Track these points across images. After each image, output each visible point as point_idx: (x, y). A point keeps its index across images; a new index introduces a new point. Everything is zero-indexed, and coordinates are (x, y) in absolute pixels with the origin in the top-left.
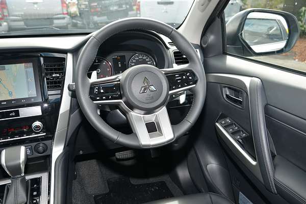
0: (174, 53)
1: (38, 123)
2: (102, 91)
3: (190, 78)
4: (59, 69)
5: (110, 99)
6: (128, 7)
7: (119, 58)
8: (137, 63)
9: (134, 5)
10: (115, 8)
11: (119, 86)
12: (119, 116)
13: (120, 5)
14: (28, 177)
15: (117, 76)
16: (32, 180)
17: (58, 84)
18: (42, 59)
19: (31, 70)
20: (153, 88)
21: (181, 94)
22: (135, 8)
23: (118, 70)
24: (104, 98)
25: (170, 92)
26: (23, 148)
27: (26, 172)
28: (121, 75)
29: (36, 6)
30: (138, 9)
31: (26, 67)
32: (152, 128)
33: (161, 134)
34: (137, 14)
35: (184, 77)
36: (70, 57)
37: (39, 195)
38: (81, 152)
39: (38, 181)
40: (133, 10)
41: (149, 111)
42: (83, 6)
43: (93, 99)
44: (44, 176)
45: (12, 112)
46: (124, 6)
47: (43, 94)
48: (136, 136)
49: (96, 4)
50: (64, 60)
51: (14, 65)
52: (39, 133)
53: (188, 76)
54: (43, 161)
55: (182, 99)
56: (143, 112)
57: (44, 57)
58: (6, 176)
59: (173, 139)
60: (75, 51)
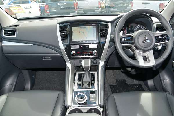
0: (156, 26)
1: (95, 51)
2: (125, 40)
3: (166, 38)
4: (105, 29)
5: (128, 44)
6: (127, 4)
7: (130, 26)
8: (138, 30)
9: (131, 4)
10: (121, 5)
11: (133, 39)
12: (130, 52)
13: (123, 4)
14: (91, 72)
15: (132, 34)
16: (91, 74)
17: (104, 36)
18: (99, 24)
19: (95, 29)
20: (148, 41)
21: (159, 45)
22: (130, 5)
23: (132, 32)
24: (126, 43)
25: (156, 44)
26: (90, 61)
27: (90, 70)
28: (133, 33)
29: (88, 4)
30: (132, 6)
31: (93, 28)
32: (145, 59)
33: (149, 62)
34: (131, 8)
35: (163, 37)
36: (110, 25)
37: (94, 80)
38: (108, 66)
39: (93, 75)
40: (129, 6)
41: (145, 51)
42: (107, 4)
43: (122, 43)
44: (96, 73)
45: (87, 45)
46: (125, 4)
47: (99, 39)
48: (138, 61)
49: (113, 3)
50: (108, 25)
51: (88, 27)
52: (95, 55)
53: (165, 37)
54: (94, 67)
55: (160, 48)
56: (142, 51)
57: (100, 24)
58: (83, 70)
59: (155, 65)
60: (112, 22)
